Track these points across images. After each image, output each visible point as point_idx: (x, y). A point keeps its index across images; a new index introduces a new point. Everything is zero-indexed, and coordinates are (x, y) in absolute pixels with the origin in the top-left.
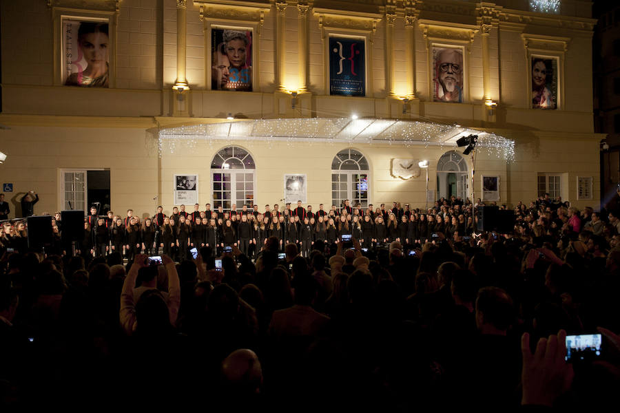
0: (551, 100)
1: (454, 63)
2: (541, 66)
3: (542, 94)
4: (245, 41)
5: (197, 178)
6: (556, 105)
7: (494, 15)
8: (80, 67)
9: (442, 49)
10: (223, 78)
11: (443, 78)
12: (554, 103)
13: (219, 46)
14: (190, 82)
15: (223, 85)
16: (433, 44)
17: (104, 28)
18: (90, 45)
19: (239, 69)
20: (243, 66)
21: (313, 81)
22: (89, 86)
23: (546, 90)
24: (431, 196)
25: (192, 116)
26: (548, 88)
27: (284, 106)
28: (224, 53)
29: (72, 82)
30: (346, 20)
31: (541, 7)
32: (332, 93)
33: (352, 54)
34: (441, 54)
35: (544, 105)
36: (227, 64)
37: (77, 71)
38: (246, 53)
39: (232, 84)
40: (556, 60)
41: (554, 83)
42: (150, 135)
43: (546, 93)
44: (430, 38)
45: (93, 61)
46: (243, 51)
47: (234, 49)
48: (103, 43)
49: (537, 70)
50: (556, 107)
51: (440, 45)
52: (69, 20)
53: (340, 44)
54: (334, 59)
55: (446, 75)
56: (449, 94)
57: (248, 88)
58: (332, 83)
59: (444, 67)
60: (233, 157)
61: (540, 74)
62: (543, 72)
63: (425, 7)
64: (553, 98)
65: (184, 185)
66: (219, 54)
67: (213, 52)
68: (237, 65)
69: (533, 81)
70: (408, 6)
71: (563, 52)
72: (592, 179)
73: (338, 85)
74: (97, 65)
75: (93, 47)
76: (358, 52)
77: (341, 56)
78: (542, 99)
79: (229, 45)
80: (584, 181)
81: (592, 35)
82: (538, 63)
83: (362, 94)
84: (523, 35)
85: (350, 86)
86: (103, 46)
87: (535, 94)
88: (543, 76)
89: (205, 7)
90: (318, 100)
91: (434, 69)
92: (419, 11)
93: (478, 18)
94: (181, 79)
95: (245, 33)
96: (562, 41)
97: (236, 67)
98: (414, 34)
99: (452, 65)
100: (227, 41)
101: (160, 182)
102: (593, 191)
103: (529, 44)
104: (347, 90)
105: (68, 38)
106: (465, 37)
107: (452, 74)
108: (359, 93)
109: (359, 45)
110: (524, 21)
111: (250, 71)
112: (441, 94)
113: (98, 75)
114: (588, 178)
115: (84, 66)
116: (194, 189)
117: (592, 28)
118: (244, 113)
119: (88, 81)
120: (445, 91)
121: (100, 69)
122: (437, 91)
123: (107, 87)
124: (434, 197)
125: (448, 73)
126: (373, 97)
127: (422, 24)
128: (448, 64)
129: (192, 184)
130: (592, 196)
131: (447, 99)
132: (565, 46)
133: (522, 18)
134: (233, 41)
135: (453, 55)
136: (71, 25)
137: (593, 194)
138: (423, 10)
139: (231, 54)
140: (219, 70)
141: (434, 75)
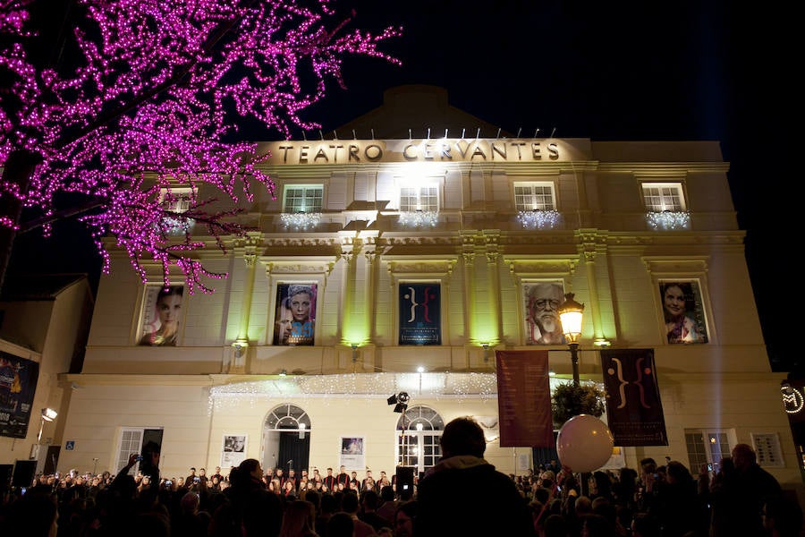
0: (696, 332)
1: (553, 298)
2: (677, 292)
3: (682, 325)
4: (310, 294)
5: (246, 439)
6: (706, 338)
7: (598, 241)
8: (154, 327)
9: (536, 284)
10: (285, 333)
11: (539, 317)
12: (703, 335)
13: (284, 301)
14: (251, 338)
15: (284, 340)
16: (523, 280)
17: (179, 290)
18: (166, 307)
19: (303, 322)
20: (307, 319)
21: (379, 331)
22: (159, 345)
23: (687, 319)
24: (524, 462)
25: (249, 373)
26: (691, 318)
27: (345, 361)
28: (288, 307)
29: (146, 342)
30: (416, 264)
31: (664, 224)
32: (401, 343)
33: (427, 300)
34: (535, 289)
35: (688, 338)
36: (290, 318)
37: (151, 331)
38: (310, 306)
39: (294, 339)
40: (697, 283)
41: (698, 310)
42: (205, 392)
43: (689, 324)
44: (519, 274)
45: (167, 321)
46: (307, 304)
47: (298, 303)
48: (177, 304)
49: (671, 297)
50: (706, 340)
51: (534, 281)
52: (152, 285)
53: (413, 290)
54: (404, 306)
55: (543, 313)
56: (548, 335)
57: (309, 342)
58: (402, 332)
59: (539, 304)
60: (288, 416)
61: (675, 301)
62: (679, 298)
63: (510, 241)
64: (701, 329)
65: (233, 446)
66: (283, 309)
67: (277, 307)
68: (300, 319)
69: (665, 309)
70: (489, 243)
71: (703, 273)
72: (777, 436)
73: (409, 334)
74: (169, 325)
75: (168, 308)
76: (433, 297)
77: (413, 302)
78: (683, 332)
79: (294, 299)
80: (763, 440)
81: (743, 249)
82: (671, 289)
83: (439, 343)
84: (642, 258)
85: (424, 334)
86: (177, 307)
87: (672, 326)
88: (681, 304)
89: (272, 264)
90: (384, 351)
91: (527, 307)
92: (503, 246)
93: (578, 246)
94: (242, 336)
95: (310, 287)
96: (701, 260)
97: (300, 321)
98: (498, 272)
99: (550, 301)
100: (291, 296)
101: (209, 442)
102: (783, 454)
103: (653, 267)
104: (420, 339)
105: (149, 301)
106: (564, 268)
107: (551, 311)
108: (435, 341)
109: (435, 289)
110: (643, 242)
111: (314, 324)
112: (538, 335)
113: (169, 334)
114: (771, 435)
115: (158, 326)
116: (242, 451)
117: (742, 241)
118: (303, 369)
119: (159, 340)
120: (543, 331)
121: (172, 328)
122: (532, 332)
123: (174, 346)
124: (528, 465)
125: (546, 311)
126: (450, 346)
127: (507, 260)
128: (545, 301)
129: (240, 445)
130: (783, 463)
131: (546, 341)
132: (706, 265)
133: (639, 239)
134: (298, 295)
135: (550, 290)
136: (152, 290)
137: (784, 460)
138: (508, 244)
139: (295, 308)
140: (282, 324)
141: (527, 314)
